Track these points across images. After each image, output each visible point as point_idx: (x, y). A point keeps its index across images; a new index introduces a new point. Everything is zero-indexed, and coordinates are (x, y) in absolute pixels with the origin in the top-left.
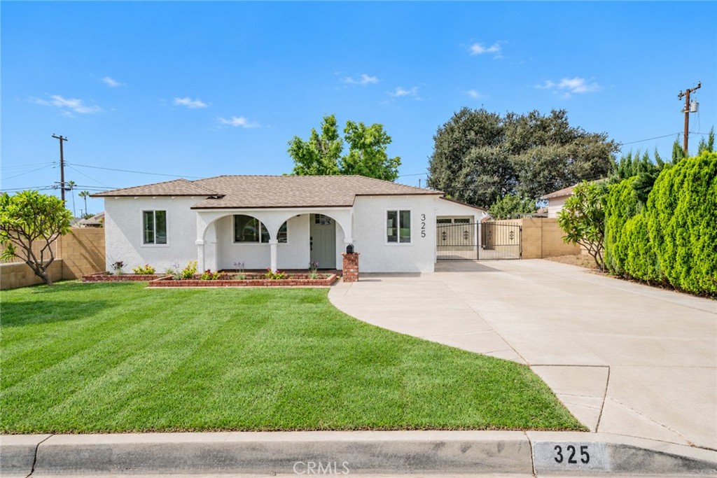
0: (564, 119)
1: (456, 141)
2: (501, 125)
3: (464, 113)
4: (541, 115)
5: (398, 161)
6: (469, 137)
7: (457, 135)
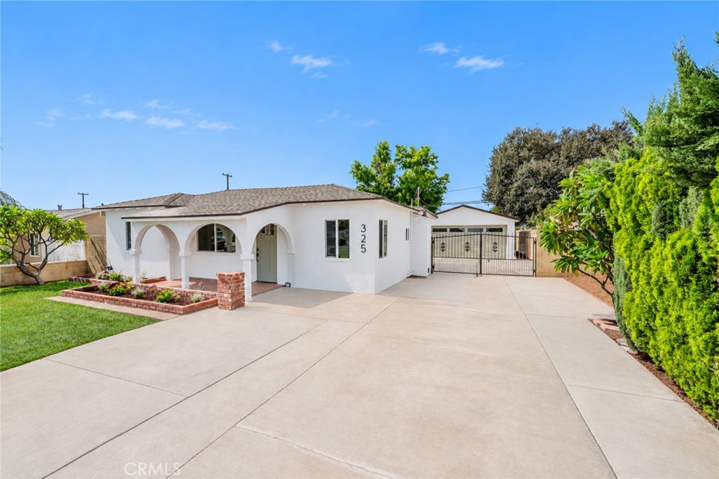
0: (627, 130)
1: (509, 158)
2: (557, 141)
3: (517, 132)
4: (602, 129)
5: (446, 178)
6: (521, 154)
7: (510, 152)
